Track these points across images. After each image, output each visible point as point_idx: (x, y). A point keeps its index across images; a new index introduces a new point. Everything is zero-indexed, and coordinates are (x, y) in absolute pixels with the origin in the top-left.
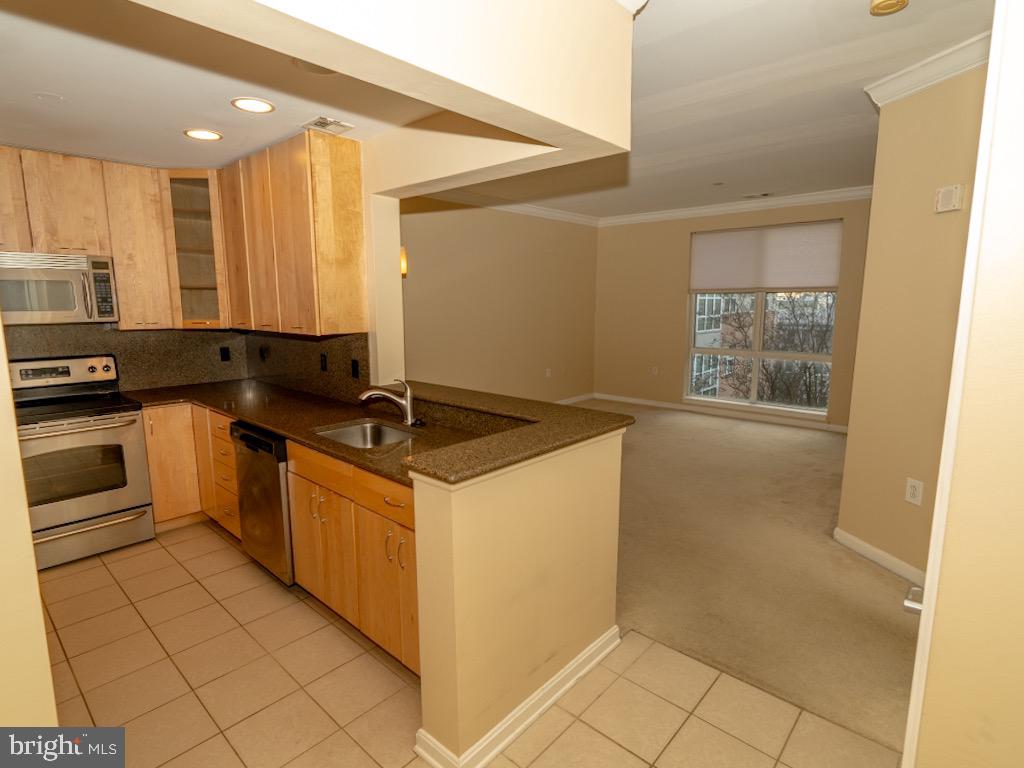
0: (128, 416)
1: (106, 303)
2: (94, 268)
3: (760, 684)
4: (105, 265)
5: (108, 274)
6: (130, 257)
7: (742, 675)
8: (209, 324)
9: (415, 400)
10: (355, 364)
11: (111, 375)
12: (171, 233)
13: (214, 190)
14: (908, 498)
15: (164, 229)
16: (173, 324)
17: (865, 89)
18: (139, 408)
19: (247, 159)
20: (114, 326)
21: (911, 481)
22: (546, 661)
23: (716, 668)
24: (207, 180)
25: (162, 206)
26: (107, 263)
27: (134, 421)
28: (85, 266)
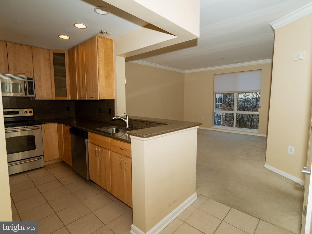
0: (37, 126)
1: (31, 91)
2: (28, 80)
3: (245, 212)
4: (31, 79)
5: (32, 82)
6: (40, 77)
7: (239, 209)
8: (63, 98)
9: (129, 120)
10: (110, 110)
11: (32, 114)
12: (53, 70)
13: (66, 56)
14: (289, 152)
15: (50, 68)
16: (52, 98)
17: (270, 24)
18: (40, 124)
19: (77, 46)
20: (33, 98)
21: (290, 147)
22: (174, 202)
23: (229, 206)
24: (64, 53)
25: (50, 61)
26: (32, 78)
27: (39, 128)
28: (25, 79)
